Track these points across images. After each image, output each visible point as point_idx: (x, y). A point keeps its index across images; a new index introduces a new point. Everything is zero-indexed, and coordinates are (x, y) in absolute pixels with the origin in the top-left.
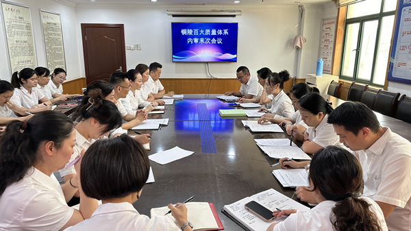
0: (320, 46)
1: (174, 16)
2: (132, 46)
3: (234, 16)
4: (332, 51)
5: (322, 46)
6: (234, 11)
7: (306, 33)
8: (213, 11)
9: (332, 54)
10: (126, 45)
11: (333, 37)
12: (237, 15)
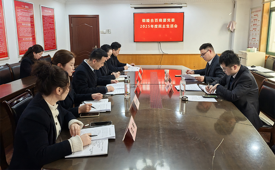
0: (249, 29)
1: (135, 8)
2: (105, 31)
3: (181, 7)
4: (259, 33)
5: (251, 29)
6: (181, 4)
7: (237, 20)
8: (165, 4)
9: (259, 35)
11: (260, 22)
12: (184, 7)
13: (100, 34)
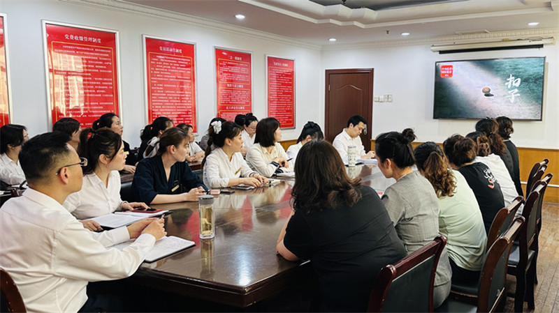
1: (441, 52)
2: (382, 97)
3: (541, 46)
6: (541, 39)
8: (503, 41)
10: (376, 95)
12: (546, 44)
13: (374, 103)
